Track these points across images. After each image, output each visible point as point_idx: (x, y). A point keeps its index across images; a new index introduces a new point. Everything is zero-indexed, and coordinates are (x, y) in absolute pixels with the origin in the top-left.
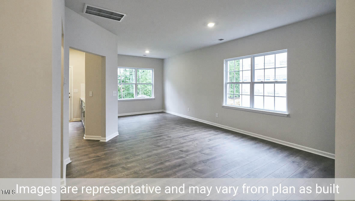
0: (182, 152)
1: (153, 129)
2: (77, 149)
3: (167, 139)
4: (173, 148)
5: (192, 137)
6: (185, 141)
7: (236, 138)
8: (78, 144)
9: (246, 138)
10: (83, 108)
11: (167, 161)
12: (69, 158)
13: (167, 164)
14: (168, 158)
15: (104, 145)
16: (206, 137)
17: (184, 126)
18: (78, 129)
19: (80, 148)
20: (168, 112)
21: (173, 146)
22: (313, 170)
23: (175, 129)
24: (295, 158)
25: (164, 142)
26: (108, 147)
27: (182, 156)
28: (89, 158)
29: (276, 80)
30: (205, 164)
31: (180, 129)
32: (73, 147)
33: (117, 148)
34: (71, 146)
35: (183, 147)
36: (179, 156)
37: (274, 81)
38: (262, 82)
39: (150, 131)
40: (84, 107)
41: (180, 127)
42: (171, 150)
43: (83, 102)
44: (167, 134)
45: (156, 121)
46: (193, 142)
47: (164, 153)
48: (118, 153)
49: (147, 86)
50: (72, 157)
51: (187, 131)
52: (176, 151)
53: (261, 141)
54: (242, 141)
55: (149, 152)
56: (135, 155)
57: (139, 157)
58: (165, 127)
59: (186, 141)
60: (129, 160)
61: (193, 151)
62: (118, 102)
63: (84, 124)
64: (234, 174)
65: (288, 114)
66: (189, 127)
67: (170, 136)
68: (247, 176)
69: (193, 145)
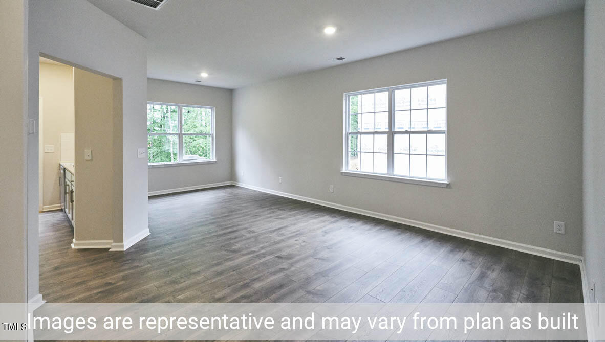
0: (280, 260)
1: (218, 218)
2: (58, 272)
3: (248, 235)
4: (263, 254)
5: (293, 229)
6: (282, 238)
7: (366, 227)
8: (59, 260)
9: (383, 225)
10: (68, 183)
11: (255, 279)
12: (40, 296)
13: (257, 285)
14: (257, 274)
15: (119, 258)
16: (318, 229)
17: (276, 210)
18: (55, 227)
19: (66, 270)
20: (240, 184)
21: (262, 248)
22: (493, 271)
23: (260, 216)
24: (464, 253)
25: (244, 242)
26: (130, 261)
27: (282, 267)
28: (89, 289)
29: (428, 129)
30: (326, 277)
31: (269, 215)
32: (47, 268)
33: (149, 263)
34: (41, 266)
35: (280, 250)
36: (277, 267)
37: (426, 130)
38: (406, 132)
39: (213, 223)
40: (73, 181)
41: (269, 211)
42: (259, 257)
43: (66, 171)
44: (246, 226)
45: (220, 203)
46: (296, 239)
47: (248, 265)
48: (153, 272)
49: (195, 139)
50: (46, 292)
51: (281, 219)
52: (269, 257)
53: (407, 230)
54: (377, 230)
55: (219, 264)
56: (189, 275)
57: (200, 278)
58: (239, 214)
59: (285, 238)
60: (178, 287)
61: (300, 255)
62: (149, 168)
63: (70, 216)
64: (380, 293)
65: (448, 183)
66: (283, 212)
67: (252, 229)
68: (400, 293)
69: (297, 244)
